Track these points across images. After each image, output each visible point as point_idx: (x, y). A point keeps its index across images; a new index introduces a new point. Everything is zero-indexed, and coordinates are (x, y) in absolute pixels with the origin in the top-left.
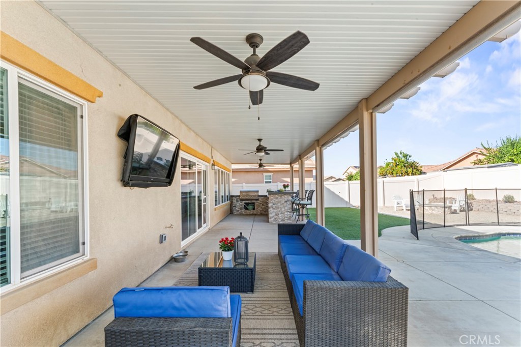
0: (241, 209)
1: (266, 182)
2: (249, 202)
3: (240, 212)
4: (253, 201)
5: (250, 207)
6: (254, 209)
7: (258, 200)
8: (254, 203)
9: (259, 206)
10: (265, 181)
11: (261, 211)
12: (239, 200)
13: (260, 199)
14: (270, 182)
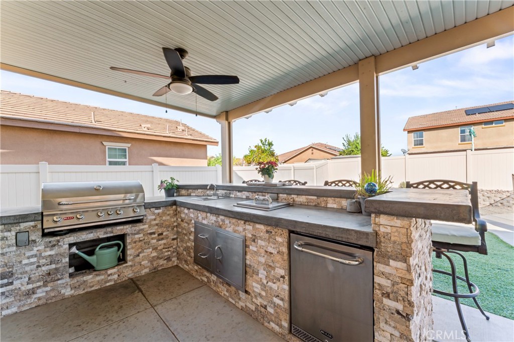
0: (50, 277)
1: (111, 163)
2: (101, 234)
3: (40, 293)
4: (118, 230)
5: (104, 256)
6: (122, 260)
7: (139, 221)
8: (122, 237)
9: (148, 243)
10: (108, 159)
11: (151, 261)
12: (36, 236)
13: (150, 216)
14: (124, 163)
